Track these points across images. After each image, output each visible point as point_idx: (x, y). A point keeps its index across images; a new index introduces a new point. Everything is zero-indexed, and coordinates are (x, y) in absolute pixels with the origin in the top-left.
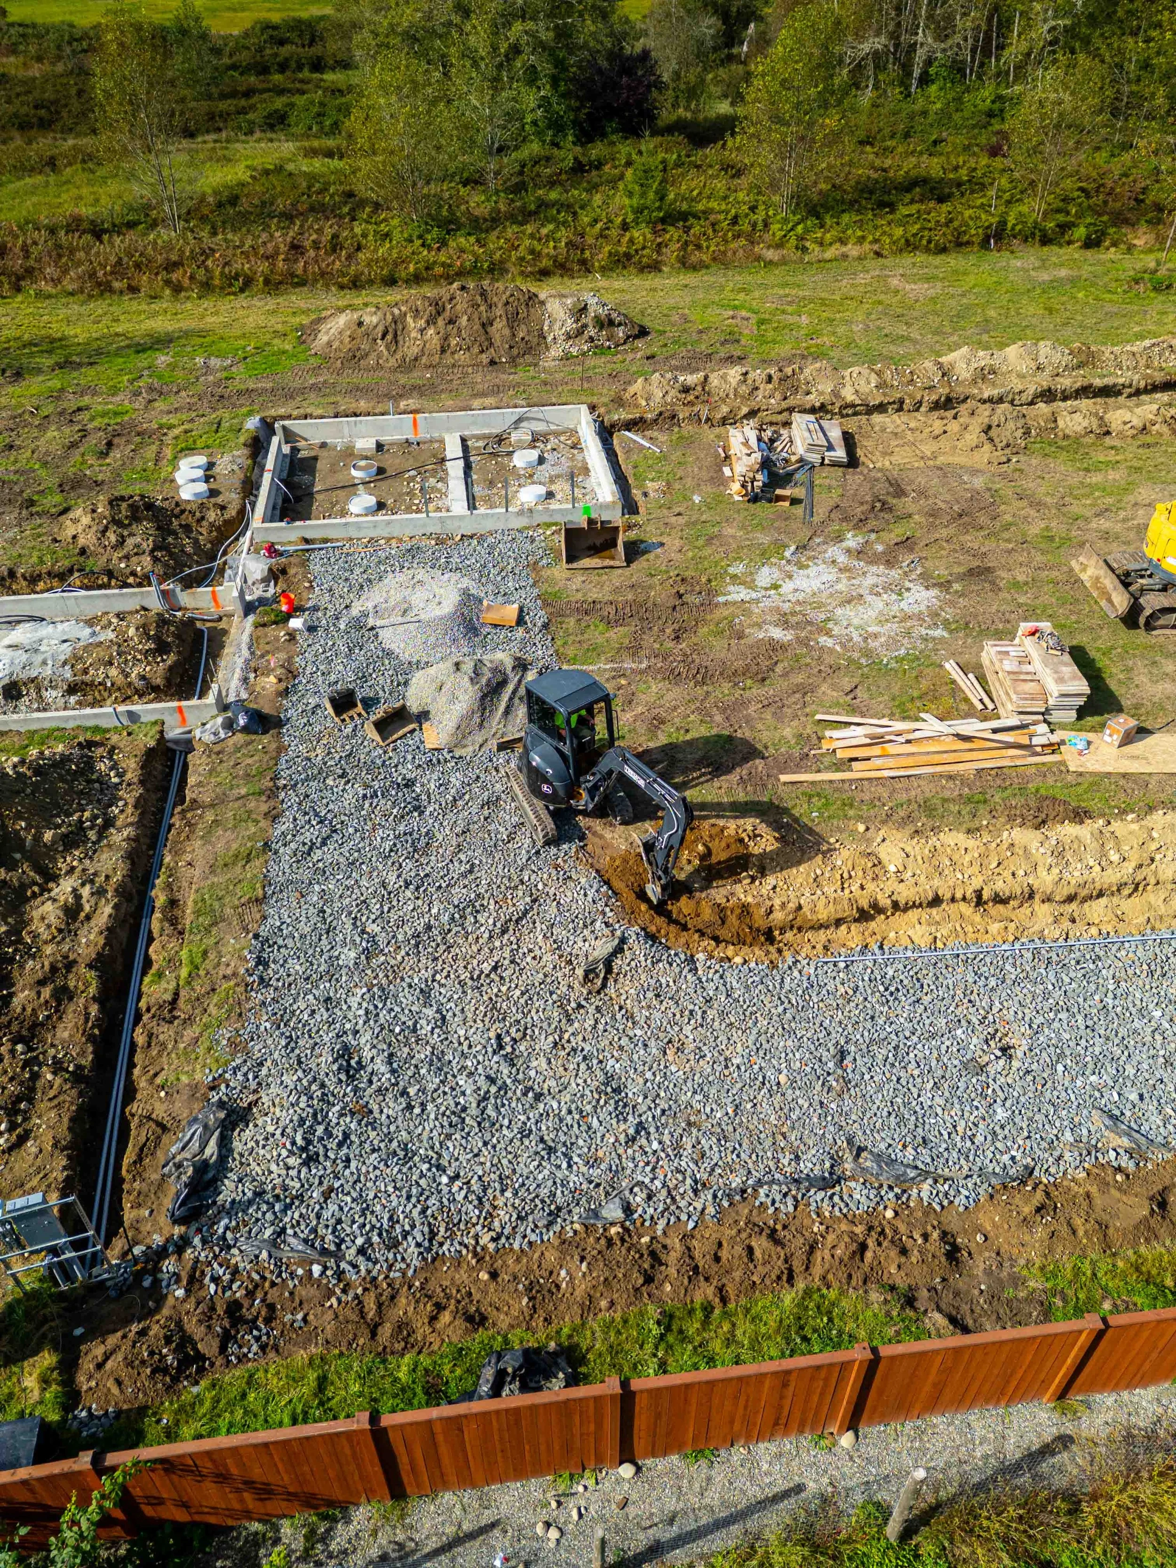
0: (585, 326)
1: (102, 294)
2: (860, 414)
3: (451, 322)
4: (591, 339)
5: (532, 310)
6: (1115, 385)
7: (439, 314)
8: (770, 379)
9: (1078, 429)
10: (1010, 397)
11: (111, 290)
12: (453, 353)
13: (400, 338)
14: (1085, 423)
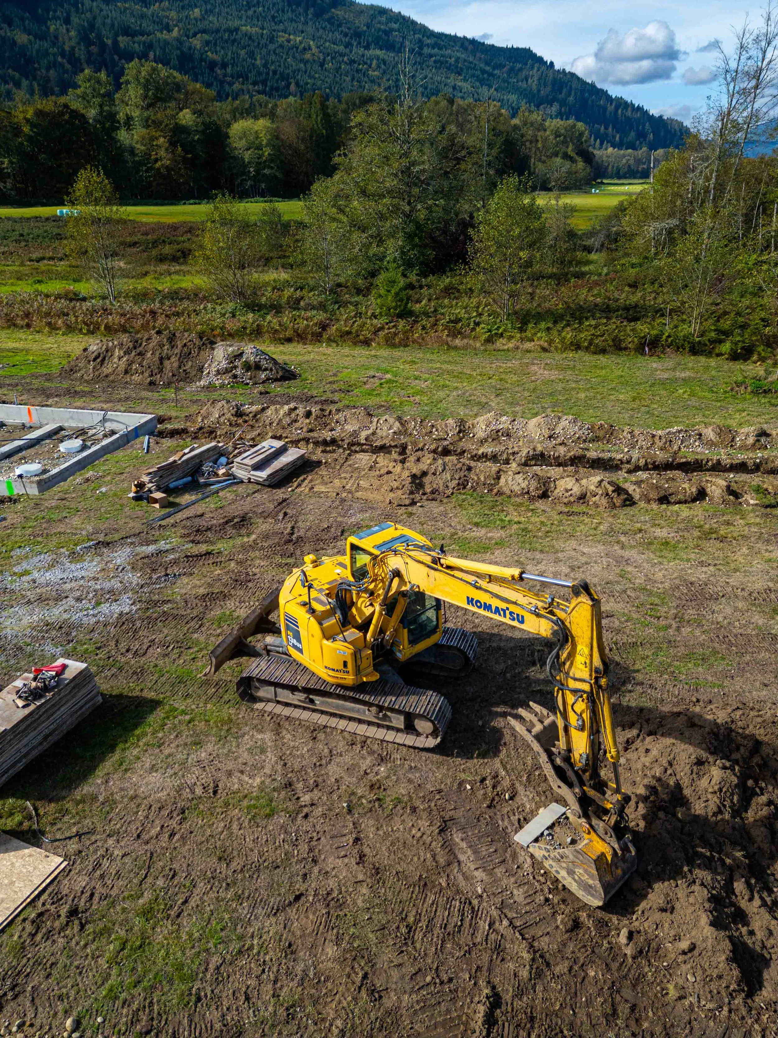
0: (236, 367)
1: (9, 327)
2: (367, 452)
3: (140, 354)
4: (235, 376)
5: (202, 353)
6: (611, 459)
7: (135, 348)
8: (308, 414)
9: (516, 488)
10: (505, 456)
11: (15, 325)
12: (132, 375)
13: (106, 362)
14: (524, 485)
